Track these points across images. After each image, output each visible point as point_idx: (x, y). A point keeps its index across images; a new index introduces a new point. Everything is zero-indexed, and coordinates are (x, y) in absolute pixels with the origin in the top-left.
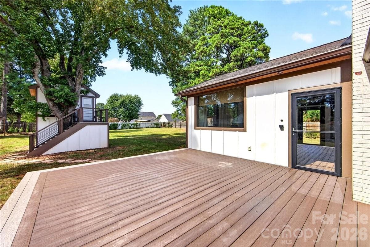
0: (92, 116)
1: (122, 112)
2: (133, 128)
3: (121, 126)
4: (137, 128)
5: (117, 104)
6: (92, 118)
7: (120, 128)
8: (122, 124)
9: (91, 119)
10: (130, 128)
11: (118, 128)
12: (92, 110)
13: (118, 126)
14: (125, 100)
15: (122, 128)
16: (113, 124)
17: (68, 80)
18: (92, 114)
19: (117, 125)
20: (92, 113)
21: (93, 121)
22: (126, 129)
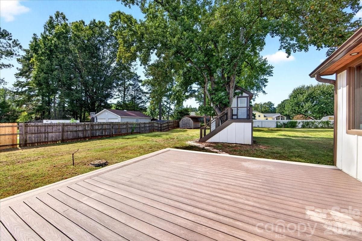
0: (246, 114)
1: (308, 107)
2: (322, 127)
3: (301, 124)
4: (328, 128)
5: (302, 98)
6: (246, 115)
7: (300, 127)
8: (303, 122)
9: (245, 117)
10: (317, 127)
11: (297, 126)
12: (246, 108)
13: (297, 125)
14: (313, 92)
15: (303, 127)
16: (290, 122)
17: (226, 87)
18: (246, 113)
19: (296, 122)
20: (246, 111)
21: (247, 119)
22: (310, 128)
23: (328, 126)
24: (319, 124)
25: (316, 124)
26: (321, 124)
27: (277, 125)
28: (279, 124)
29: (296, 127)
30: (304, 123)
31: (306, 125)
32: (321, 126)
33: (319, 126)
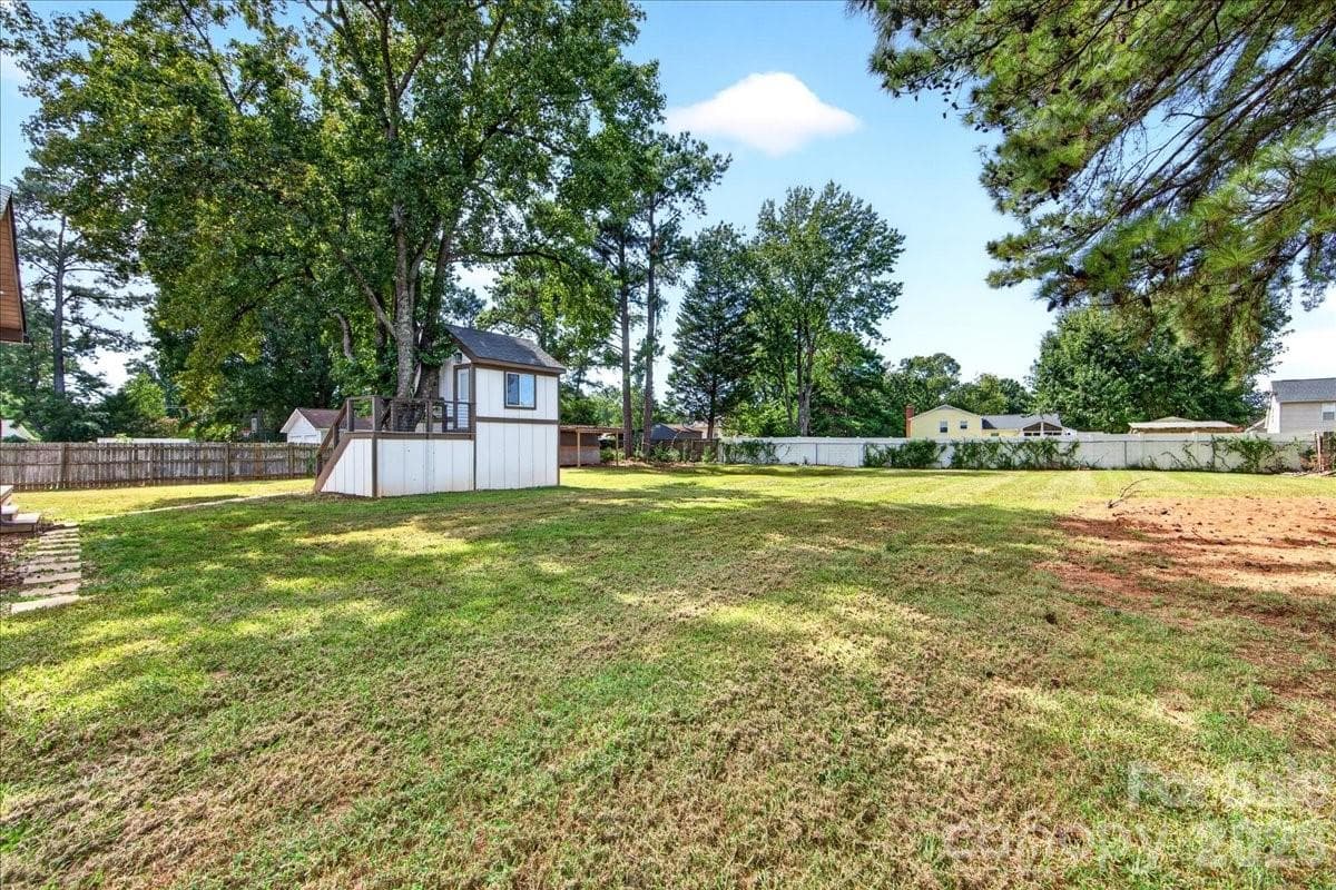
3: (951, 451)
4: (1050, 469)
7: (948, 461)
8: (956, 445)
10: (1008, 466)
11: (935, 460)
13: (936, 455)
15: (958, 462)
19: (930, 446)
22: (981, 467)
23: (1049, 460)
24: (1014, 452)
25: (1005, 451)
26: (1021, 453)
27: (868, 456)
28: (873, 452)
29: (934, 464)
30: (961, 447)
31: (968, 456)
32: (1024, 458)
33: (1017, 461)
